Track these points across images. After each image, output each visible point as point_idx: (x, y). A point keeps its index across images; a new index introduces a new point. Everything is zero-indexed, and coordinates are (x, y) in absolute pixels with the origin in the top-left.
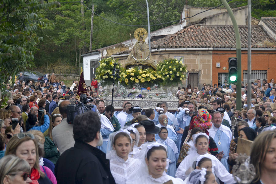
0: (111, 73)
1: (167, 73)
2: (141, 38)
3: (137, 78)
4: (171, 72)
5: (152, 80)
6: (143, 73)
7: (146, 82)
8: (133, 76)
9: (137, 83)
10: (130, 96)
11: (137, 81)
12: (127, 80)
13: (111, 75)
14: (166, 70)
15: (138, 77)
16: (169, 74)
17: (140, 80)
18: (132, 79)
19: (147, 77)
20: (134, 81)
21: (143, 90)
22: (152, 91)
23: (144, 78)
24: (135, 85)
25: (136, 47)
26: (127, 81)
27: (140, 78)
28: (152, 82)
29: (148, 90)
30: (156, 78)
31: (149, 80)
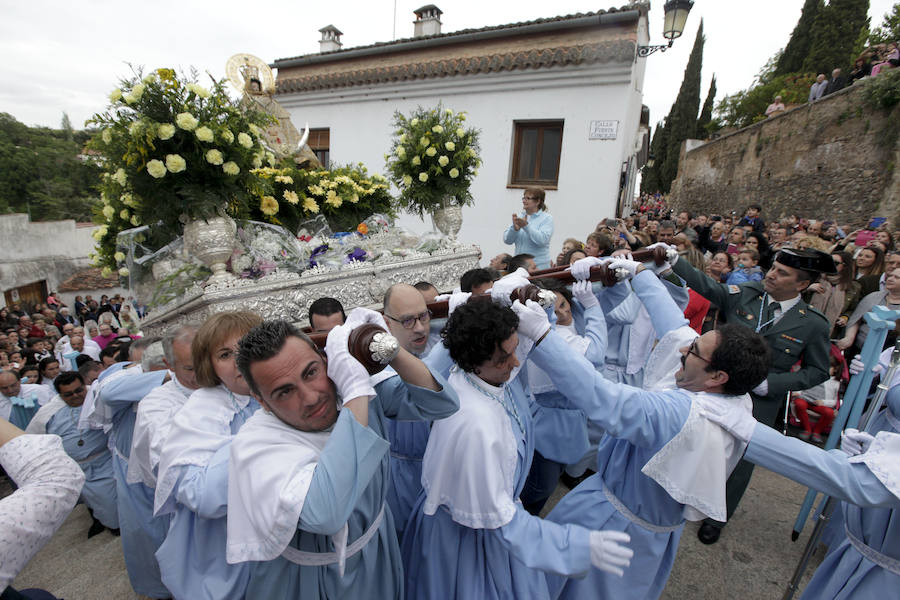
1: (432, 152)
3: (308, 194)
4: (450, 146)
5: (362, 198)
7: (347, 206)
9: (313, 214)
11: (312, 206)
12: (270, 205)
13: (207, 146)
14: (424, 142)
15: (310, 188)
16: (442, 151)
17: (320, 200)
18: (292, 198)
19: (343, 186)
20: (300, 206)
21: (345, 239)
22: (374, 240)
23: (333, 189)
24: (303, 227)
26: (270, 207)
27: (319, 191)
28: (366, 205)
29: (360, 235)
30: (371, 190)
31: (353, 197)
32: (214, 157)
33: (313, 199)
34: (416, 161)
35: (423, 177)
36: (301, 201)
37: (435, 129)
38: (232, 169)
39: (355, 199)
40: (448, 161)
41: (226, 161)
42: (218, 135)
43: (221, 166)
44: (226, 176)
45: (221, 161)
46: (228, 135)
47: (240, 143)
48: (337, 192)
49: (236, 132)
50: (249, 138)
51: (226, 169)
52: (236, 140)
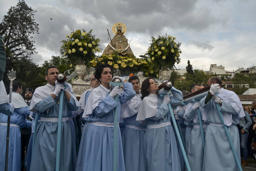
0: (80, 44)
1: (157, 50)
2: (119, 31)
3: (116, 63)
4: (163, 48)
5: (135, 66)
6: (124, 59)
7: (128, 68)
8: (111, 60)
9: (116, 69)
11: (116, 66)
13: (80, 47)
14: (155, 47)
15: (117, 61)
16: (160, 50)
17: (119, 65)
18: (110, 63)
19: (129, 62)
23: (124, 62)
25: (114, 40)
27: (120, 62)
28: (136, 68)
30: (140, 64)
31: (131, 65)
32: (81, 49)
33: (117, 65)
34: (153, 53)
35: (153, 58)
36: (113, 65)
38: (85, 52)
40: (161, 53)
41: (84, 50)
42: (83, 44)
43: (83, 52)
44: (84, 54)
46: (86, 44)
47: (88, 46)
48: (126, 63)
49: (88, 43)
50: (91, 45)
51: (84, 52)
52: (88, 45)
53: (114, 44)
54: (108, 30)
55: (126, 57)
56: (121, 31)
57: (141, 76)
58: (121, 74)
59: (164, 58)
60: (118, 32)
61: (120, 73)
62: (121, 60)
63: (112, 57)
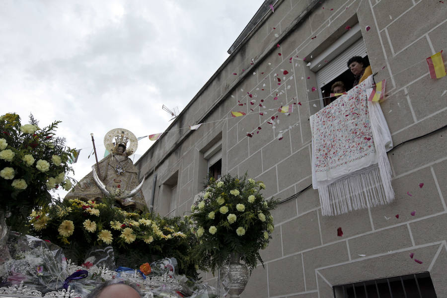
1: (224, 210)
2: (121, 148)
3: (107, 227)
4: (240, 207)
5: (157, 241)
6: (128, 218)
7: (139, 244)
8: (93, 218)
9: (104, 245)
10: (73, 287)
11: (106, 237)
12: (67, 228)
13: (4, 164)
14: (220, 200)
15: (111, 223)
16: (233, 210)
17: (116, 233)
18: (90, 226)
19: (143, 227)
20: (94, 235)
21: (125, 273)
22: (154, 281)
23: (132, 227)
24: (92, 255)
26: (66, 230)
27: (118, 226)
28: (159, 248)
29: (142, 273)
30: (169, 236)
31: (148, 238)
32: (7, 173)
33: (110, 232)
34: (211, 215)
35: (213, 230)
36: (97, 232)
37: (232, 192)
38: (21, 185)
39: (150, 240)
40: (235, 219)
41: (17, 177)
42: (18, 158)
43: (11, 181)
44: (13, 190)
45: (12, 177)
46: (29, 159)
47: (37, 166)
48: (135, 230)
49: (37, 158)
50: (48, 164)
51: (14, 184)
52: (35, 164)
53: (103, 175)
54: (93, 140)
55: (135, 214)
56: (124, 147)
57: (171, 273)
58: (116, 260)
59: (241, 231)
60: (117, 149)
61: (113, 258)
62: (121, 219)
63: (98, 208)
